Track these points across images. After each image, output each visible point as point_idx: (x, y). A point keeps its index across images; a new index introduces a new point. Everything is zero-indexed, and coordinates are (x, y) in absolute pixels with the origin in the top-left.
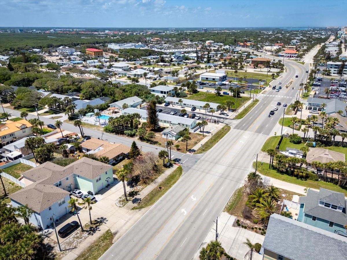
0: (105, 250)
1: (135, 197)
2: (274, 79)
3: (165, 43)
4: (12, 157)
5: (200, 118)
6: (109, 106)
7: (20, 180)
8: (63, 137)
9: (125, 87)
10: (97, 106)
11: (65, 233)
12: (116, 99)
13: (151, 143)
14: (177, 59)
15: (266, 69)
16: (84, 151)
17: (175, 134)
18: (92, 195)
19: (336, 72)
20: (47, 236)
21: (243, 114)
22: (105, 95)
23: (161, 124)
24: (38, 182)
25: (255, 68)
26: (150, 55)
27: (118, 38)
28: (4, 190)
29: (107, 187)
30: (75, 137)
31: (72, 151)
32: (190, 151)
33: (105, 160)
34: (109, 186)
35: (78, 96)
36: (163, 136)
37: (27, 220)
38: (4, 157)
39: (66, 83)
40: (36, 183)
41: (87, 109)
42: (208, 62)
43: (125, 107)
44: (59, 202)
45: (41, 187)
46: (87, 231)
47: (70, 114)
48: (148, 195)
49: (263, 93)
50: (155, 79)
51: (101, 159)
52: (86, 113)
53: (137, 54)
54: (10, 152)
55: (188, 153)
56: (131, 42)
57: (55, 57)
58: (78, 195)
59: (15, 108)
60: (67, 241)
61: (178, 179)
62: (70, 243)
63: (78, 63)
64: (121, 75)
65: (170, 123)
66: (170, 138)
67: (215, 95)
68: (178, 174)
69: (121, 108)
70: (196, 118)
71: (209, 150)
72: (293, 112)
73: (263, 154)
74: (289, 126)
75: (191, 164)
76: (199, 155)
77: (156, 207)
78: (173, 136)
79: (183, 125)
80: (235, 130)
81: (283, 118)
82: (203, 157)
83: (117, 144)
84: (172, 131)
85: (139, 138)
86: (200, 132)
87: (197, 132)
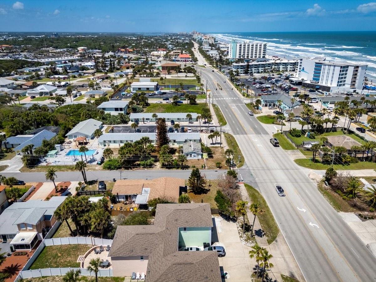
1: (253, 230)
6: (67, 137)
13: (183, 169)
16: (122, 200)
17: (200, 151)
21: (221, 119)
25: (169, 74)
43: (99, 133)
48: (261, 223)
49: (210, 98)
50: (76, 96)
52: (47, 152)
61: (262, 197)
65: (175, 141)
66: (194, 158)
67: (170, 105)
68: (254, 192)
69: (87, 136)
70: (189, 131)
71: (244, 160)
72: (257, 110)
73: (289, 152)
74: (273, 123)
75: (251, 179)
76: (243, 167)
77: (286, 232)
78: (198, 154)
79: (191, 140)
80: (238, 136)
81: (258, 118)
82: (251, 168)
83: (159, 179)
84: (194, 149)
85: (164, 166)
86: (211, 144)
87: (209, 146)
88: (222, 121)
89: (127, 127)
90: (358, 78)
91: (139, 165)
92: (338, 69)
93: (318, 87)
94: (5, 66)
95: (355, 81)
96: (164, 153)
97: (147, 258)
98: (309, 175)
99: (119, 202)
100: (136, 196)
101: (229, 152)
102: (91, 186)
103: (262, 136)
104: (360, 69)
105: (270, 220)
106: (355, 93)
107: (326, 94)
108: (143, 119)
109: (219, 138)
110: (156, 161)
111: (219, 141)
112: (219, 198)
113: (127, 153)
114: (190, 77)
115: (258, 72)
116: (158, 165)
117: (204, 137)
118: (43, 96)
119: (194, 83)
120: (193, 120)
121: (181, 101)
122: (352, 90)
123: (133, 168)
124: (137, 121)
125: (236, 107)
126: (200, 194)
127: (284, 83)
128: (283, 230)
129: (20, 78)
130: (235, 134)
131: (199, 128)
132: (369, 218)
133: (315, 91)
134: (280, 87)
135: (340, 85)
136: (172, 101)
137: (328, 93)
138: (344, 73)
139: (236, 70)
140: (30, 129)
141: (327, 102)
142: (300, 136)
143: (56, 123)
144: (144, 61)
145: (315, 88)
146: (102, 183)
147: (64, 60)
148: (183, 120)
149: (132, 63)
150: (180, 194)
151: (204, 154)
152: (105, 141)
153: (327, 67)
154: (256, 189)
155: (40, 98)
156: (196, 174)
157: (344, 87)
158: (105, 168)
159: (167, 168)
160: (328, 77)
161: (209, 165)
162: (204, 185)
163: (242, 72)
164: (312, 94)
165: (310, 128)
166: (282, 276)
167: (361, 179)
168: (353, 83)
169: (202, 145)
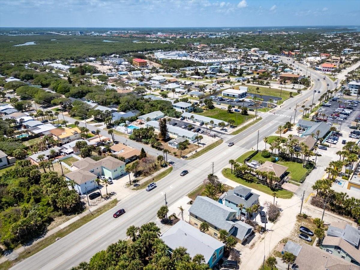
0: (112, 208)
1: (136, 183)
2: (292, 97)
3: (210, 50)
4: (68, 153)
5: (204, 132)
6: (137, 119)
7: (71, 167)
8: (101, 141)
9: (153, 103)
10: (129, 118)
11: (92, 197)
12: (144, 112)
13: (158, 150)
14: (212, 71)
15: (291, 86)
16: (112, 152)
17: (177, 144)
18: (111, 179)
19: (356, 92)
20: (83, 198)
21: (240, 130)
22: (137, 109)
23: (171, 135)
24: (81, 169)
25: (281, 84)
26: (189, 66)
27: (167, 44)
28: (62, 172)
29: (121, 176)
30: (108, 142)
31: (104, 152)
32: (183, 157)
33: (122, 159)
34: (122, 175)
35: (117, 108)
36: (169, 145)
37: (73, 187)
38: (63, 152)
39: (109, 97)
40: (80, 169)
41: (121, 120)
42: (240, 75)
43: (148, 120)
44: (91, 181)
45: (82, 171)
46: (104, 198)
47: (108, 124)
48: (144, 183)
49: (270, 112)
50: (184, 94)
51: (120, 158)
52: (120, 123)
53: (177, 65)
54: (67, 149)
55: (182, 158)
56: (177, 49)
57: (106, 66)
58: (103, 178)
59: (71, 116)
60: (93, 201)
61: (166, 175)
62: (94, 203)
63: (124, 74)
64: (156, 88)
66: (173, 147)
68: (168, 172)
71: (197, 157)
79: (186, 137)
80: (225, 144)
84: (175, 141)
88: (237, 132)
114: (297, 89)
120: (216, 125)
123: (140, 142)
125: (272, 124)
152: (147, 125)
154: (173, 171)
166: (116, 199)
169: (187, 141)
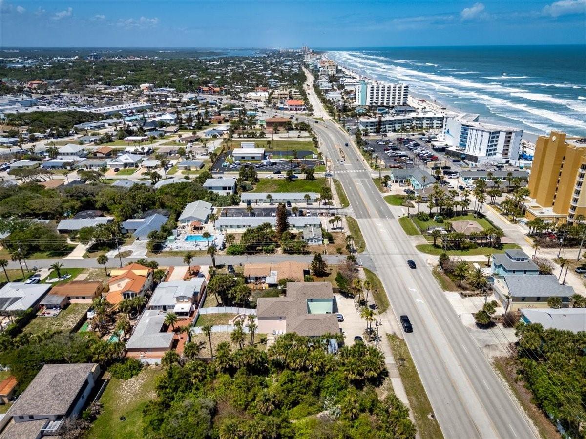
1: (368, 304)
2: (317, 147)
6: (179, 221)
15: (295, 134)
24: (290, 316)
25: (276, 133)
32: (352, 251)
52: (167, 237)
55: (352, 254)
65: (294, 226)
66: (315, 244)
67: (283, 180)
68: (372, 275)
69: (200, 221)
70: (308, 214)
71: (365, 246)
72: (385, 188)
73: (413, 237)
74: (401, 205)
75: (370, 264)
76: (364, 253)
77: (395, 306)
78: (319, 240)
79: (310, 225)
80: (360, 219)
81: (385, 197)
82: (371, 253)
83: (284, 263)
84: (315, 235)
85: (285, 251)
86: (332, 229)
87: (330, 231)
88: (344, 202)
89: (239, 209)
90: (511, 145)
91: (261, 250)
92: (487, 135)
93: (464, 156)
94: (58, 122)
95: (508, 150)
96: (286, 239)
97: (285, 318)
98: (427, 260)
99: (251, 283)
100: (265, 277)
101: (349, 238)
102: (220, 270)
103: (387, 220)
104: (513, 135)
105: (384, 297)
106: (507, 165)
107: (472, 165)
108: (257, 200)
109: (340, 223)
110: (278, 246)
111: (340, 226)
112: (339, 278)
113: (251, 239)
114: (305, 137)
115: (394, 131)
116: (280, 250)
117: (325, 221)
118: (127, 168)
119: (310, 147)
120: (311, 201)
121: (296, 175)
122: (504, 161)
123: (256, 253)
124: (249, 202)
125: (361, 184)
126: (322, 276)
127: (424, 149)
128: (393, 304)
129: (86, 141)
130: (358, 218)
131: (318, 211)
132: (469, 296)
133: (460, 162)
134: (418, 155)
135: (490, 155)
136: (285, 176)
137: (474, 164)
138: (495, 139)
139: (364, 128)
140: (138, 213)
141: (469, 178)
142: (427, 220)
143: (163, 206)
144: (239, 110)
145: (460, 157)
146: (230, 267)
147: (129, 109)
148: (300, 201)
149: (224, 113)
150: (304, 276)
151: (325, 240)
152: (221, 226)
153: (474, 132)
154: (374, 272)
155: (125, 171)
156: (318, 258)
157: (494, 156)
158: (229, 253)
159: (289, 253)
160: (475, 143)
161: (330, 251)
162: (326, 269)
163: (372, 131)
164: (455, 165)
165: (439, 211)
166: (387, 334)
167: (475, 264)
168: (506, 152)
169: (323, 230)
